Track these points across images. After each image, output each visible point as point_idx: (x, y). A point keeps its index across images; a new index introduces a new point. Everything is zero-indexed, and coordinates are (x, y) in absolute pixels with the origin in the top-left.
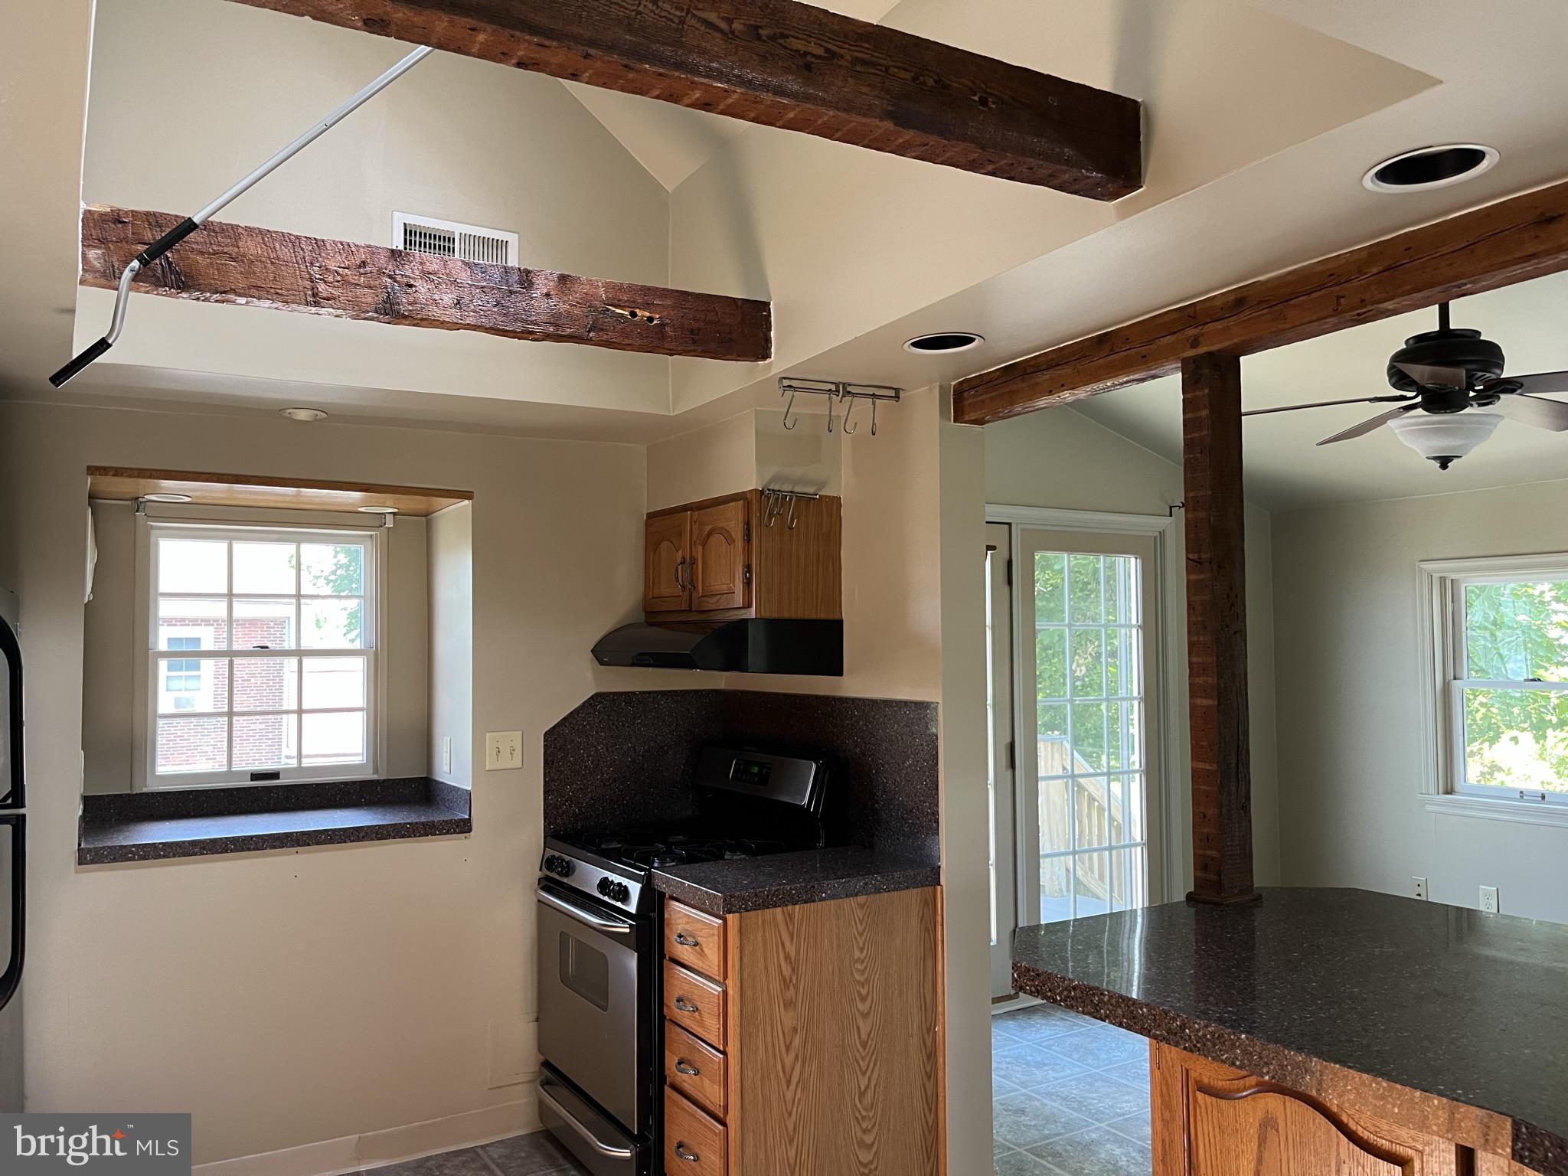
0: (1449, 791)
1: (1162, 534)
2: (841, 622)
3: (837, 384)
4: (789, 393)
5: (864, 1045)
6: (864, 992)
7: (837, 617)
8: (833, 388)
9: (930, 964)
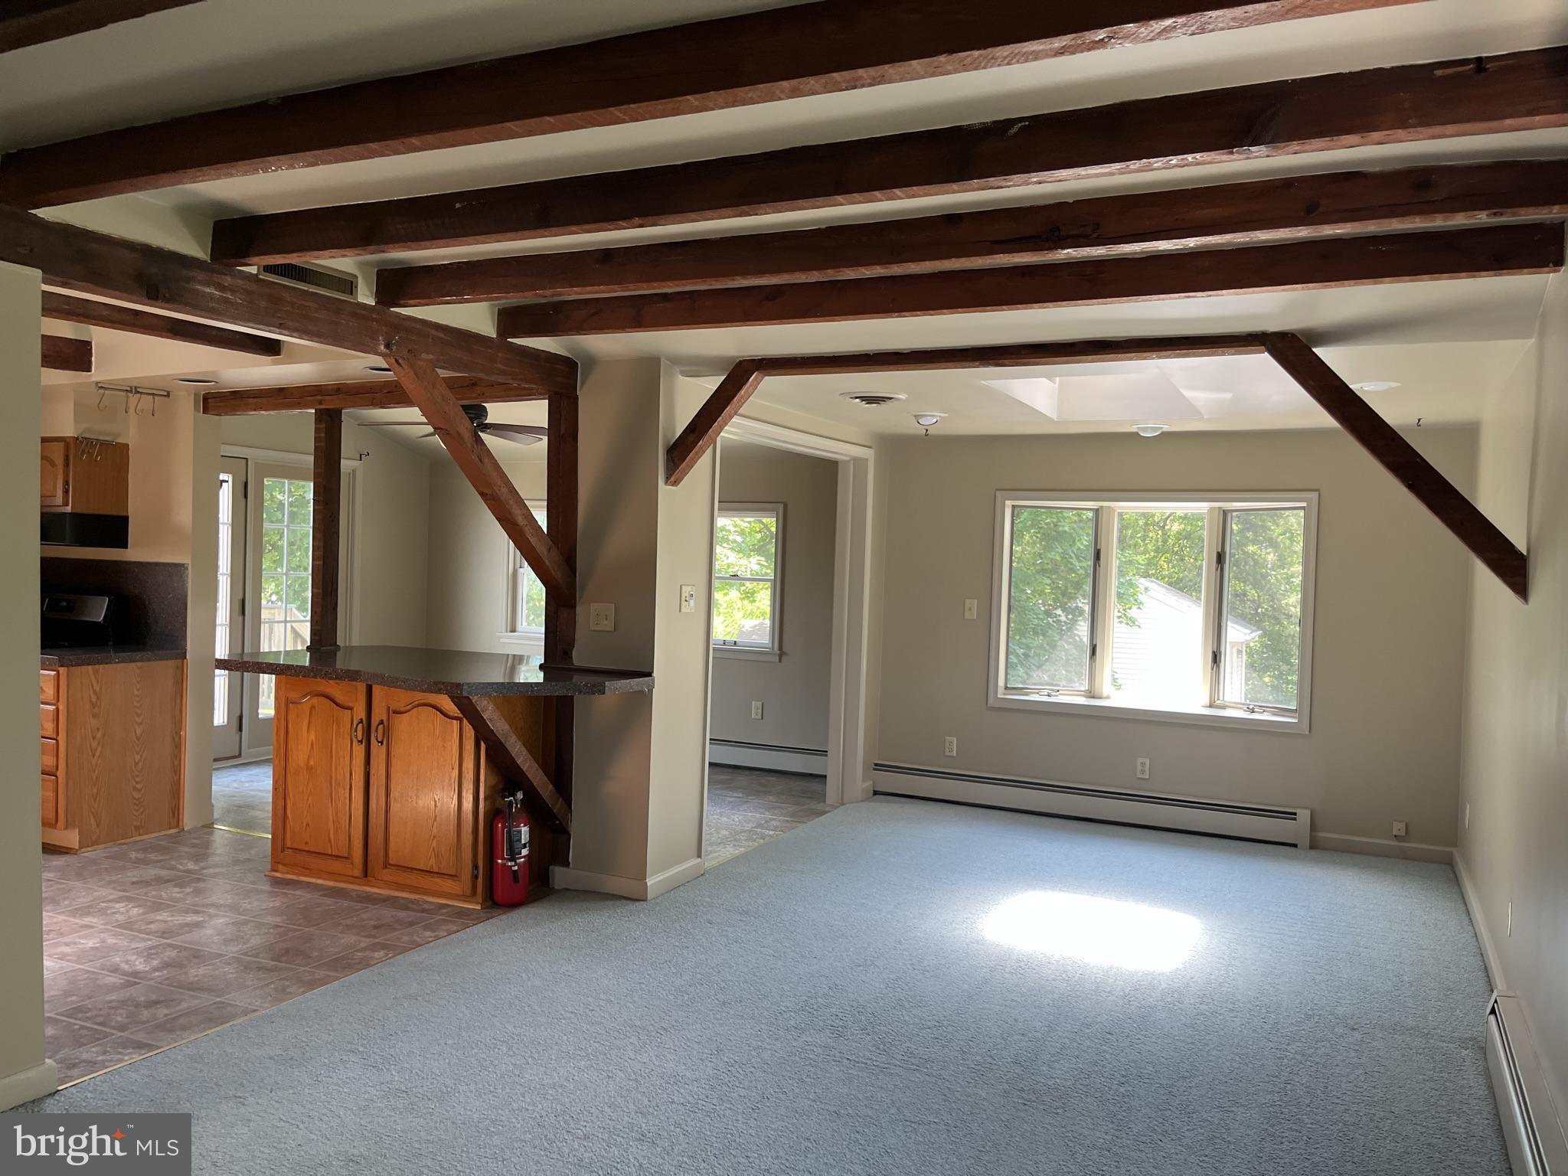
0: (513, 630)
1: (354, 471)
2: (127, 518)
3: (131, 388)
4: (102, 391)
5: (138, 739)
6: (139, 712)
7: (124, 514)
8: (129, 389)
9: (178, 701)
